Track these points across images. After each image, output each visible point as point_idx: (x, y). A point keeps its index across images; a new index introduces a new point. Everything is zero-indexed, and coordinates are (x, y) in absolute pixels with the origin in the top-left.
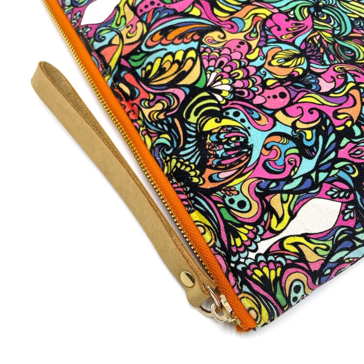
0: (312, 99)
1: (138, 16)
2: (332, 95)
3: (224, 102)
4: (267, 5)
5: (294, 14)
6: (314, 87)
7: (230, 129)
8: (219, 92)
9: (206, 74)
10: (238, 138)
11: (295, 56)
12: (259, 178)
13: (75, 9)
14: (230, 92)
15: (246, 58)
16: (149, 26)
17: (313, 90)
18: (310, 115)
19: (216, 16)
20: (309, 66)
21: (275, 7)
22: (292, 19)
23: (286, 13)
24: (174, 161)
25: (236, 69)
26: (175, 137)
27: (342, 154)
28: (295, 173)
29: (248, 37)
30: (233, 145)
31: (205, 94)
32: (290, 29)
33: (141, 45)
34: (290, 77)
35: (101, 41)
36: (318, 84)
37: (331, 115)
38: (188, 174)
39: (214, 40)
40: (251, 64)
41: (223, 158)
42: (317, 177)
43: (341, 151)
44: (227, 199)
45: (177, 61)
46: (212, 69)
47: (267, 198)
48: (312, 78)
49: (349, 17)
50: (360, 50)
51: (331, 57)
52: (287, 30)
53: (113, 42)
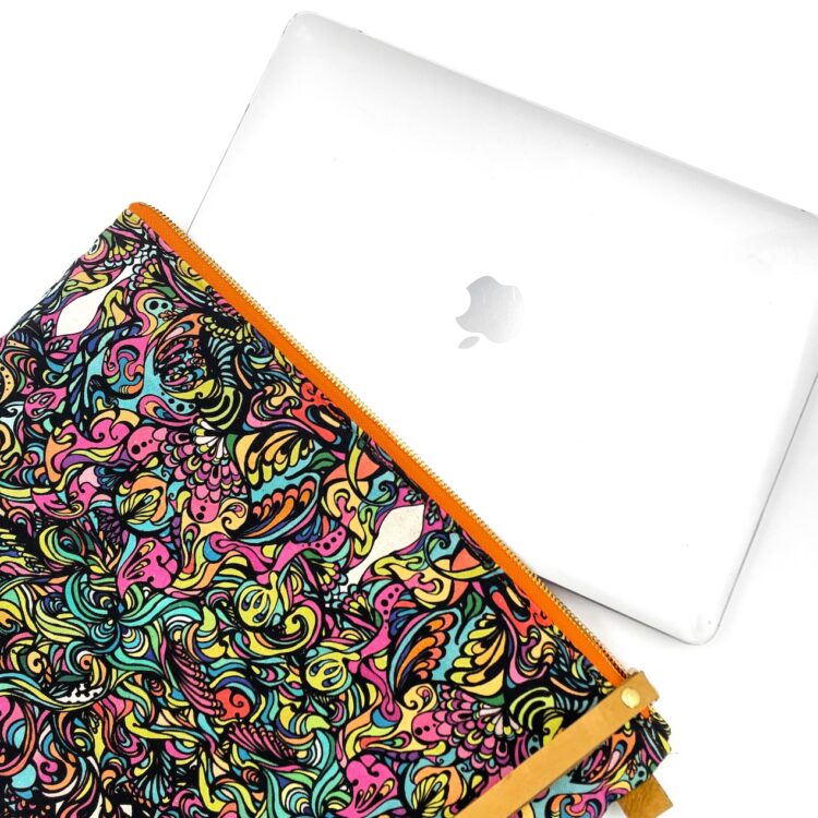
0: (102, 454)
1: (344, 526)
2: (80, 466)
3: (199, 421)
4: (182, 596)
5: (143, 592)
6: (102, 471)
7: (184, 388)
8: (208, 433)
9: (228, 453)
10: (172, 379)
11: (132, 514)
12: (141, 336)
13: (440, 528)
14: (196, 436)
15: (189, 490)
16: (321, 511)
17: (103, 466)
18: (103, 431)
19: (243, 555)
20: (114, 502)
21: (171, 596)
22: (144, 584)
23: (154, 591)
24: (239, 337)
25: (197, 470)
26: (246, 367)
27: (61, 393)
28: (106, 354)
29: (195, 530)
30: (176, 369)
31: (223, 427)
32: (145, 564)
33: (322, 481)
34: (132, 478)
35: (385, 483)
36: (99, 477)
37: (79, 437)
38: (219, 325)
39: (234, 511)
40: (182, 484)
41: (183, 351)
42: (84, 357)
43: (64, 395)
44: (170, 306)
45: (267, 464)
46: (224, 462)
47: (129, 318)
48: (106, 483)
49: (70, 612)
50: (53, 551)
51: (88, 528)
52: (148, 561)
53: (366, 483)
